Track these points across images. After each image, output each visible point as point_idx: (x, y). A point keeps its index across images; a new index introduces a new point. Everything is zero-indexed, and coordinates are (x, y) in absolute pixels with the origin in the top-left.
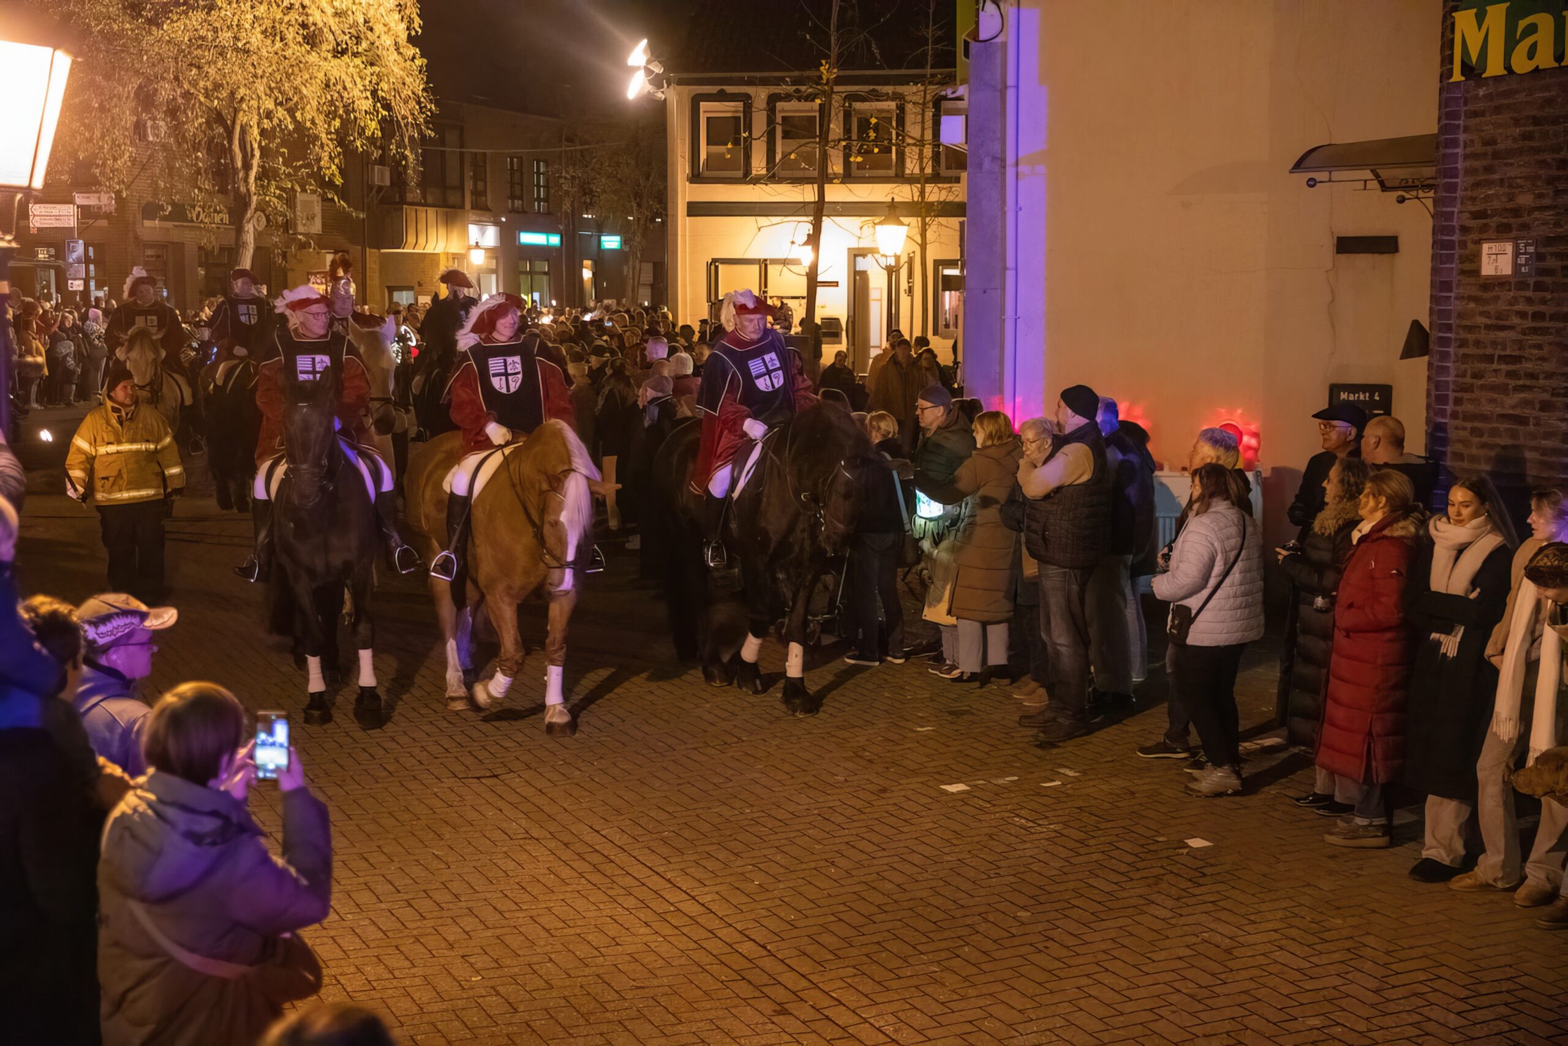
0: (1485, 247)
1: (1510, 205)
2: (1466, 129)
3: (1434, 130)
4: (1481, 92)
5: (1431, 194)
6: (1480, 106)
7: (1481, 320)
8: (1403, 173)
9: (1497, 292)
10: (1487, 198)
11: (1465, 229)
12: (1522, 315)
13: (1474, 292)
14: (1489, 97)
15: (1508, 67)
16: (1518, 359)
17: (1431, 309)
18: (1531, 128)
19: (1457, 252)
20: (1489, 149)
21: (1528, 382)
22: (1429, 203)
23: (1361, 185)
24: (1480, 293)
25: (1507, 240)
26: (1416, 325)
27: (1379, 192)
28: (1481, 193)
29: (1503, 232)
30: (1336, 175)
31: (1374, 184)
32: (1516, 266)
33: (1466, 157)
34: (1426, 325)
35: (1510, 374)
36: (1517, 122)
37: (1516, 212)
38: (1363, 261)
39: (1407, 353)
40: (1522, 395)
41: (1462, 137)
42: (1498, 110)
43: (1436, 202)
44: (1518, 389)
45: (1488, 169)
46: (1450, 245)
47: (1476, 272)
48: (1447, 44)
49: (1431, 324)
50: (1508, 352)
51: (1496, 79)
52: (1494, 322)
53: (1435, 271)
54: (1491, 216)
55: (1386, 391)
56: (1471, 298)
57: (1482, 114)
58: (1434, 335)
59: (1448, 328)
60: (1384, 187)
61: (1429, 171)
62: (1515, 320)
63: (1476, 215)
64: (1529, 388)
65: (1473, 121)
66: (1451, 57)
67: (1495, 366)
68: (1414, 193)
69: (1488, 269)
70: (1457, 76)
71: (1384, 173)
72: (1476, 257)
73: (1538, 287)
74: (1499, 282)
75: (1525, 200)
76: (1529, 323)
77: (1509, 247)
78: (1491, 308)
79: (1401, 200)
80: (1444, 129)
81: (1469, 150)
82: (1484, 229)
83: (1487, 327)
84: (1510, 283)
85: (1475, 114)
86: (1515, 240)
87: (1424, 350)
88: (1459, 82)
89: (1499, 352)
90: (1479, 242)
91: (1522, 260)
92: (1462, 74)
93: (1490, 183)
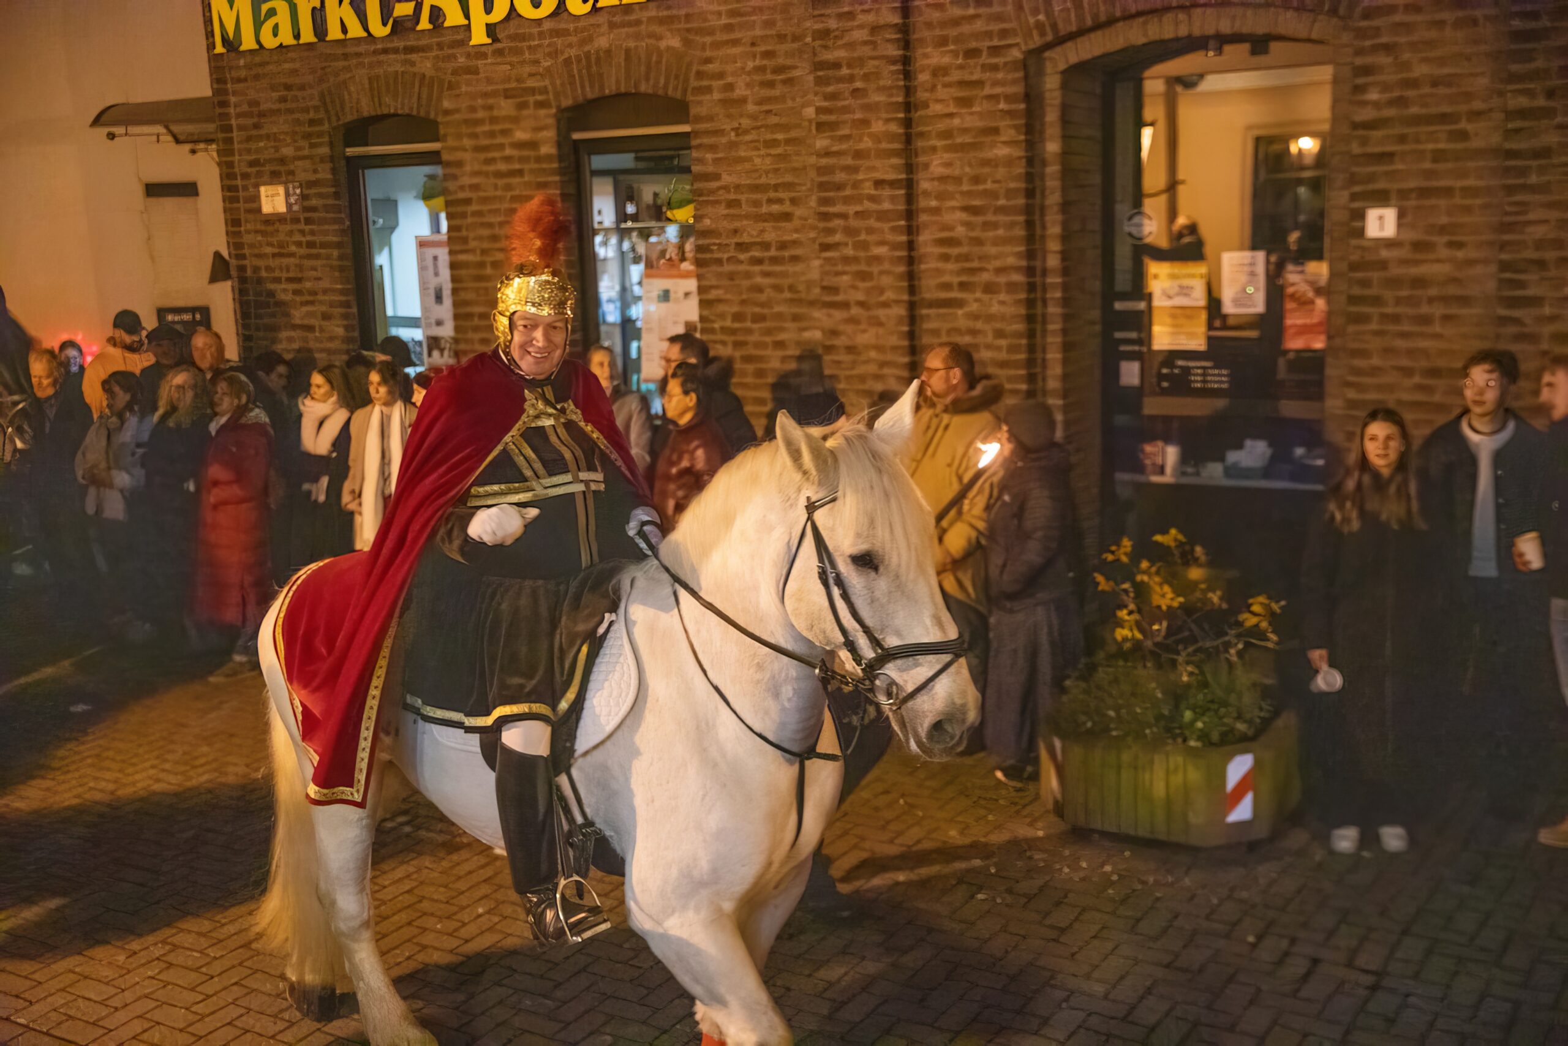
0: (263, 189)
1: (277, 155)
2: (234, 93)
3: (208, 93)
4: (242, 62)
5: (214, 146)
6: (243, 73)
7: (269, 250)
8: (190, 128)
9: (277, 225)
10: (258, 151)
11: (245, 176)
12: (299, 244)
13: (259, 227)
14: (248, 67)
15: (258, 42)
16: (299, 280)
17: (228, 243)
18: (285, 93)
19: (241, 194)
20: (255, 110)
21: (311, 298)
22: (215, 154)
23: (155, 138)
24: (263, 228)
25: (280, 183)
26: (217, 255)
27: (174, 144)
28: (253, 146)
29: (275, 178)
30: (133, 130)
31: (169, 138)
32: (289, 206)
33: (238, 116)
34: (225, 254)
35: (296, 292)
36: (273, 88)
37: (282, 161)
38: (169, 204)
39: (213, 279)
40: (305, 309)
41: (233, 99)
42: (257, 77)
43: (218, 151)
44: (303, 304)
45: (256, 126)
46: (235, 189)
47: (259, 210)
48: (208, 21)
49: (230, 254)
50: (291, 275)
51: (251, 52)
52: (276, 251)
53: (225, 211)
54: (263, 165)
55: (205, 311)
56: (256, 232)
57: (245, 80)
58: (233, 262)
59: (243, 257)
60: (178, 141)
61: (211, 127)
62: (293, 248)
63: (252, 164)
64: (312, 303)
65: (239, 86)
66: (212, 32)
67: (283, 286)
68: (202, 146)
69: (267, 208)
70: (219, 49)
71: (175, 128)
72: (256, 198)
73: (308, 221)
74: (275, 219)
75: (287, 151)
76: (303, 251)
77: (281, 190)
78: (274, 240)
79: (193, 152)
80: (216, 92)
81: (238, 110)
82: (259, 174)
83: (274, 255)
84: (286, 220)
85: (239, 80)
86: (285, 183)
87: (227, 277)
88: (222, 54)
89: (284, 275)
90: (257, 186)
91: (292, 200)
92: (224, 46)
93: (260, 138)
